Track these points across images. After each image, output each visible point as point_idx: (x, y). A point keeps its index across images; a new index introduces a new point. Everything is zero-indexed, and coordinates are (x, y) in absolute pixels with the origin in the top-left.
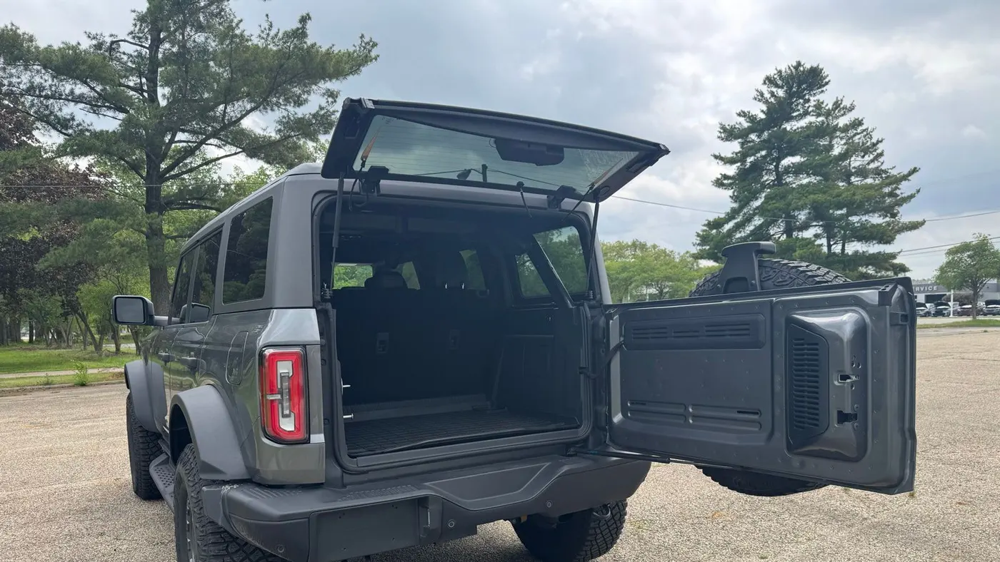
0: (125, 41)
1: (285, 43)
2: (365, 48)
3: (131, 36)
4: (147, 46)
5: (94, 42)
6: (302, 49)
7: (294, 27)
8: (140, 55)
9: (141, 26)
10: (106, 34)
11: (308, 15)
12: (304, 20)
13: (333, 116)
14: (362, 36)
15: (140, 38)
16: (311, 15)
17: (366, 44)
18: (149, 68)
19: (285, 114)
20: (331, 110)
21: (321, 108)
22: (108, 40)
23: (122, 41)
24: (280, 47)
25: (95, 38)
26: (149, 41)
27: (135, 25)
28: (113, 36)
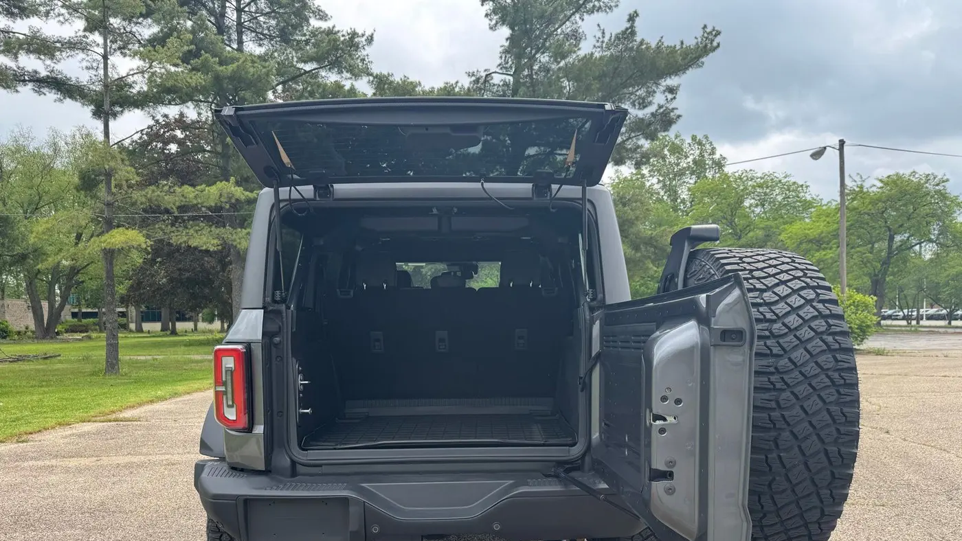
0: (495, 72)
1: (617, 46)
2: (707, 38)
3: (499, 68)
4: (512, 73)
5: (473, 78)
6: (633, 49)
7: (623, 28)
8: (506, 84)
9: (506, 57)
10: (482, 70)
11: (636, 12)
12: (632, 18)
13: (672, 114)
14: (705, 27)
15: (506, 68)
16: (639, 12)
17: (708, 34)
18: (511, 94)
20: (670, 107)
21: (660, 107)
22: (483, 74)
23: (493, 73)
24: (612, 51)
25: (473, 75)
26: (514, 69)
27: (501, 57)
28: (485, 70)
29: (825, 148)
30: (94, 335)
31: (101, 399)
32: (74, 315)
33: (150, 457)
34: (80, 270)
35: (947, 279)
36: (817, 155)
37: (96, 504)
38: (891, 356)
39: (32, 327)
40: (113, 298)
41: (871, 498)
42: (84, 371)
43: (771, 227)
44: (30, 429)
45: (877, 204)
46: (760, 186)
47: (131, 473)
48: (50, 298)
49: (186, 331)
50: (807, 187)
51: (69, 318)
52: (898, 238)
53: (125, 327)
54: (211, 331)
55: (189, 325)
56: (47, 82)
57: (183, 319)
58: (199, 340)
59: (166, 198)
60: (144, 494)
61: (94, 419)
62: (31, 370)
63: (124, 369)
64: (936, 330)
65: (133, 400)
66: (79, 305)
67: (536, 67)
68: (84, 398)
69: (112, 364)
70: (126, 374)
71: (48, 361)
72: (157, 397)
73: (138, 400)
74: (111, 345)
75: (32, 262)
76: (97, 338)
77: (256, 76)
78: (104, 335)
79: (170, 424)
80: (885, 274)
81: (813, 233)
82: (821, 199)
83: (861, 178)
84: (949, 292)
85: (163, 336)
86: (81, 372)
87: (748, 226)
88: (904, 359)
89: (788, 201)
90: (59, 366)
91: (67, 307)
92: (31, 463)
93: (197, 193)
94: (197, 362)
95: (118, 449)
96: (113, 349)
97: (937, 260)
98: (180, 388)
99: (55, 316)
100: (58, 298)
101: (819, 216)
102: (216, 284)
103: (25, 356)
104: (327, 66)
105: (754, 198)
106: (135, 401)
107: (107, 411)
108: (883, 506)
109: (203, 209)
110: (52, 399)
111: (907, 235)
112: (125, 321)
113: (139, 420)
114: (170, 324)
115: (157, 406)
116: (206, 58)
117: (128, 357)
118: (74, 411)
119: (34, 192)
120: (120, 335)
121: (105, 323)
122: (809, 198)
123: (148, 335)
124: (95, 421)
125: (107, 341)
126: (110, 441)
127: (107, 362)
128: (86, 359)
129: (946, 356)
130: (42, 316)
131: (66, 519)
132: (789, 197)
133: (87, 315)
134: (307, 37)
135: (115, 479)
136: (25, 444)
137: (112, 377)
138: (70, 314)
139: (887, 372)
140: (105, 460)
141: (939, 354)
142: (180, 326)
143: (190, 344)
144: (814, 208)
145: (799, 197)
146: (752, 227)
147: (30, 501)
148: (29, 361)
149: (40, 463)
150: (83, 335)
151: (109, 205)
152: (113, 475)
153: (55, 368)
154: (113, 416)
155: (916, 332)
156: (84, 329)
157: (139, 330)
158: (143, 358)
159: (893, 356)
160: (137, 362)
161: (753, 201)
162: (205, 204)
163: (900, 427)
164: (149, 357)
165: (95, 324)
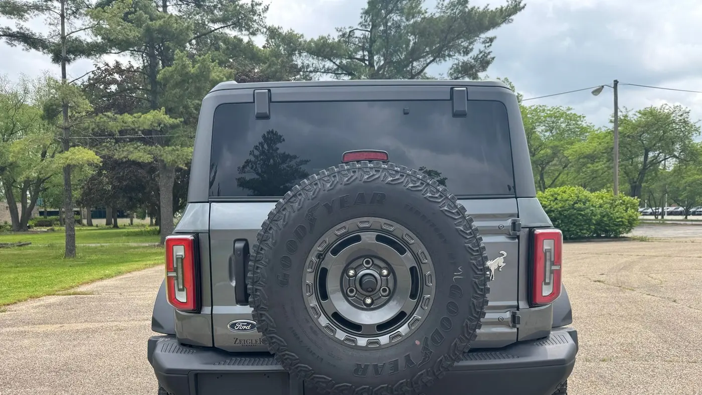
0: (357, 29)
1: (452, 10)
3: (360, 25)
4: (369, 30)
5: (341, 33)
6: (465, 12)
8: (365, 37)
9: (365, 16)
10: (346, 27)
15: (365, 25)
18: (369, 45)
19: (456, 62)
20: (488, 52)
21: (481, 52)
22: (348, 30)
23: (355, 29)
24: (449, 14)
25: (341, 30)
26: (371, 27)
27: (362, 17)
28: (350, 27)
29: (603, 87)
30: (56, 228)
31: (63, 277)
32: (41, 213)
33: (102, 324)
34: (45, 179)
35: (685, 185)
36: (597, 92)
37: (60, 364)
38: (652, 242)
39: (10, 222)
40: (70, 199)
41: (683, 356)
42: (48, 255)
43: (558, 146)
44: (6, 302)
45: (637, 129)
46: (550, 116)
47: (88, 337)
48: (23, 200)
49: (125, 225)
50: (584, 117)
51: (38, 216)
52: (651, 155)
53: (79, 222)
54: (143, 225)
55: (127, 221)
56: (17, 37)
57: (122, 216)
58: (134, 232)
59: (110, 123)
60: (99, 356)
61: (58, 293)
62: (9, 254)
63: (80, 254)
64: (679, 222)
65: (87, 277)
66: (45, 206)
67: (389, 24)
68: (50, 276)
69: (71, 250)
70: (81, 258)
71: (22, 248)
72: (105, 275)
73: (91, 277)
74: (70, 235)
75: (8, 173)
76: (58, 230)
77: (178, 30)
78: (63, 228)
79: (117, 296)
80: (641, 181)
81: (588, 151)
82: (593, 126)
83: (626, 109)
84: (686, 195)
85: (108, 229)
86: (47, 256)
87: (540, 146)
88: (662, 244)
89: (569, 128)
90: (30, 251)
91: (36, 207)
92: (8, 329)
93: (134, 119)
94: (135, 248)
95: (77, 317)
96: (71, 238)
97: (677, 171)
98: (123, 268)
99: (27, 213)
100: (29, 201)
101: (593, 139)
102: (148, 189)
103: (5, 244)
104: (231, 25)
105: (545, 126)
106: (89, 279)
107: (67, 286)
108: (695, 362)
109: (140, 132)
110: (25, 277)
111: (658, 152)
112: (80, 218)
113: (91, 293)
114: (113, 220)
115: (106, 282)
116: (141, 14)
117: (82, 245)
118: (42, 287)
119: (9, 120)
120: (76, 228)
121: (64, 219)
122: (585, 125)
123: (97, 228)
124: (59, 295)
125: (66, 232)
126: (71, 311)
127: (67, 248)
128: (51, 246)
129: (693, 242)
130: (18, 214)
131: (37, 377)
132: (570, 125)
133: (50, 213)
134: (215, 3)
135: (75, 343)
136: (4, 313)
137: (71, 259)
138: (38, 212)
139: (654, 254)
140: (67, 327)
141: (687, 240)
142: (121, 222)
143: (128, 235)
144: (589, 132)
145: (577, 125)
146: (543, 147)
147: (7, 362)
148: (7, 248)
149: (15, 329)
150: (49, 228)
151: (66, 129)
152: (74, 339)
153: (28, 253)
154: (72, 291)
155: (664, 224)
156: (49, 224)
157: (90, 224)
158: (93, 245)
159: (653, 241)
160: (89, 248)
161: (544, 127)
162: (141, 128)
163: (683, 297)
164: (99, 245)
165: (57, 220)
